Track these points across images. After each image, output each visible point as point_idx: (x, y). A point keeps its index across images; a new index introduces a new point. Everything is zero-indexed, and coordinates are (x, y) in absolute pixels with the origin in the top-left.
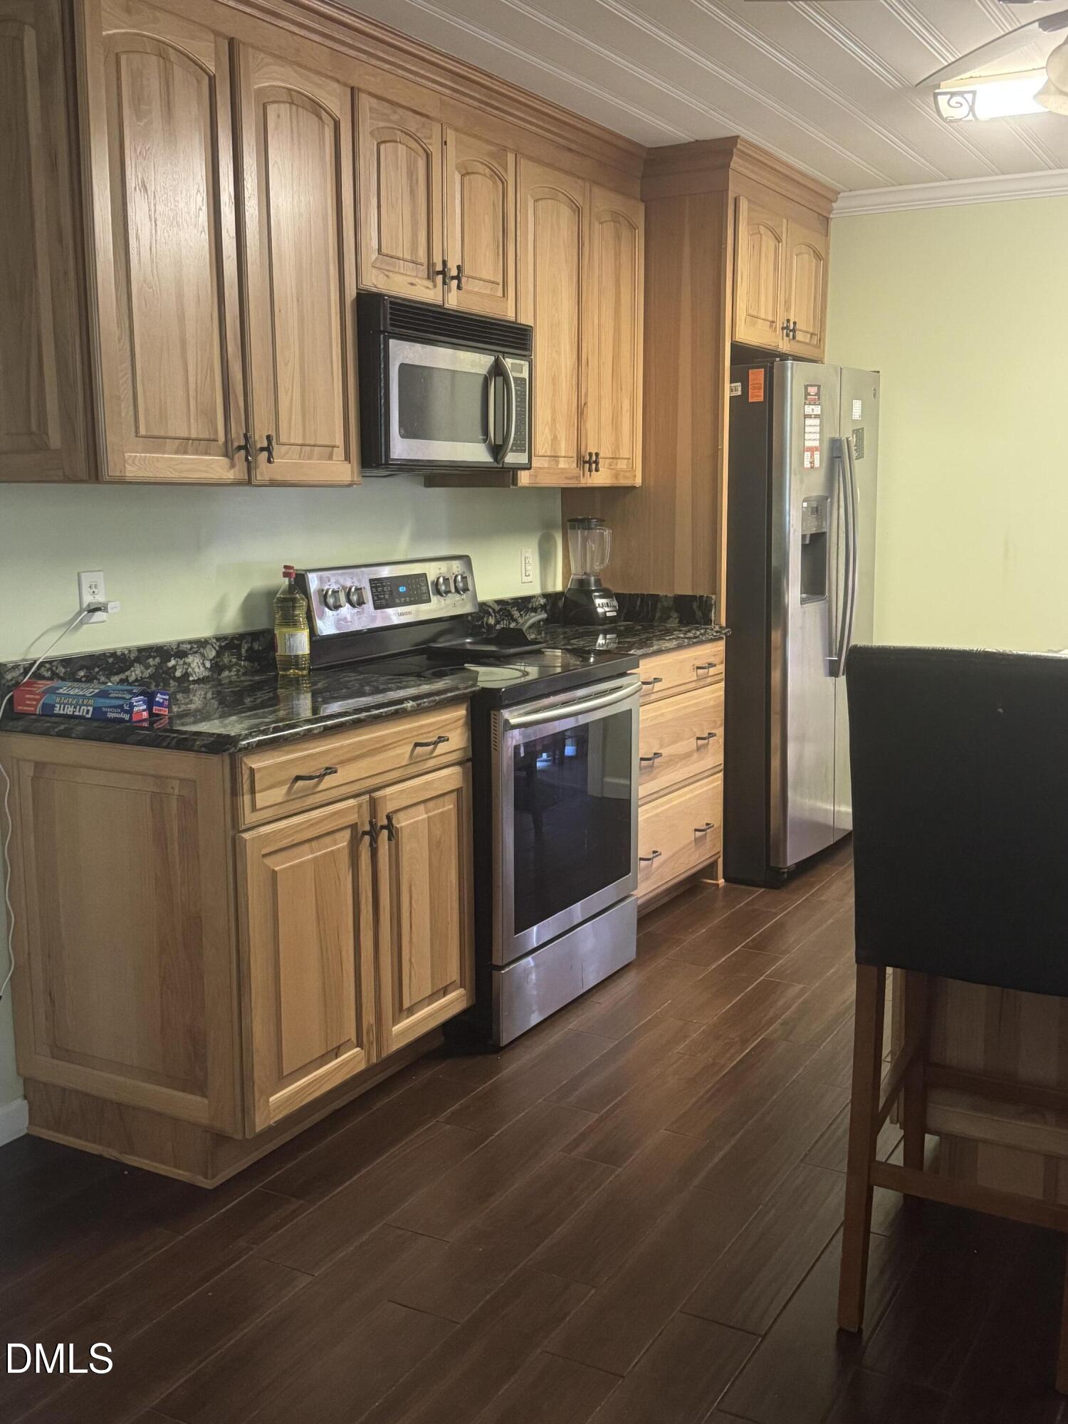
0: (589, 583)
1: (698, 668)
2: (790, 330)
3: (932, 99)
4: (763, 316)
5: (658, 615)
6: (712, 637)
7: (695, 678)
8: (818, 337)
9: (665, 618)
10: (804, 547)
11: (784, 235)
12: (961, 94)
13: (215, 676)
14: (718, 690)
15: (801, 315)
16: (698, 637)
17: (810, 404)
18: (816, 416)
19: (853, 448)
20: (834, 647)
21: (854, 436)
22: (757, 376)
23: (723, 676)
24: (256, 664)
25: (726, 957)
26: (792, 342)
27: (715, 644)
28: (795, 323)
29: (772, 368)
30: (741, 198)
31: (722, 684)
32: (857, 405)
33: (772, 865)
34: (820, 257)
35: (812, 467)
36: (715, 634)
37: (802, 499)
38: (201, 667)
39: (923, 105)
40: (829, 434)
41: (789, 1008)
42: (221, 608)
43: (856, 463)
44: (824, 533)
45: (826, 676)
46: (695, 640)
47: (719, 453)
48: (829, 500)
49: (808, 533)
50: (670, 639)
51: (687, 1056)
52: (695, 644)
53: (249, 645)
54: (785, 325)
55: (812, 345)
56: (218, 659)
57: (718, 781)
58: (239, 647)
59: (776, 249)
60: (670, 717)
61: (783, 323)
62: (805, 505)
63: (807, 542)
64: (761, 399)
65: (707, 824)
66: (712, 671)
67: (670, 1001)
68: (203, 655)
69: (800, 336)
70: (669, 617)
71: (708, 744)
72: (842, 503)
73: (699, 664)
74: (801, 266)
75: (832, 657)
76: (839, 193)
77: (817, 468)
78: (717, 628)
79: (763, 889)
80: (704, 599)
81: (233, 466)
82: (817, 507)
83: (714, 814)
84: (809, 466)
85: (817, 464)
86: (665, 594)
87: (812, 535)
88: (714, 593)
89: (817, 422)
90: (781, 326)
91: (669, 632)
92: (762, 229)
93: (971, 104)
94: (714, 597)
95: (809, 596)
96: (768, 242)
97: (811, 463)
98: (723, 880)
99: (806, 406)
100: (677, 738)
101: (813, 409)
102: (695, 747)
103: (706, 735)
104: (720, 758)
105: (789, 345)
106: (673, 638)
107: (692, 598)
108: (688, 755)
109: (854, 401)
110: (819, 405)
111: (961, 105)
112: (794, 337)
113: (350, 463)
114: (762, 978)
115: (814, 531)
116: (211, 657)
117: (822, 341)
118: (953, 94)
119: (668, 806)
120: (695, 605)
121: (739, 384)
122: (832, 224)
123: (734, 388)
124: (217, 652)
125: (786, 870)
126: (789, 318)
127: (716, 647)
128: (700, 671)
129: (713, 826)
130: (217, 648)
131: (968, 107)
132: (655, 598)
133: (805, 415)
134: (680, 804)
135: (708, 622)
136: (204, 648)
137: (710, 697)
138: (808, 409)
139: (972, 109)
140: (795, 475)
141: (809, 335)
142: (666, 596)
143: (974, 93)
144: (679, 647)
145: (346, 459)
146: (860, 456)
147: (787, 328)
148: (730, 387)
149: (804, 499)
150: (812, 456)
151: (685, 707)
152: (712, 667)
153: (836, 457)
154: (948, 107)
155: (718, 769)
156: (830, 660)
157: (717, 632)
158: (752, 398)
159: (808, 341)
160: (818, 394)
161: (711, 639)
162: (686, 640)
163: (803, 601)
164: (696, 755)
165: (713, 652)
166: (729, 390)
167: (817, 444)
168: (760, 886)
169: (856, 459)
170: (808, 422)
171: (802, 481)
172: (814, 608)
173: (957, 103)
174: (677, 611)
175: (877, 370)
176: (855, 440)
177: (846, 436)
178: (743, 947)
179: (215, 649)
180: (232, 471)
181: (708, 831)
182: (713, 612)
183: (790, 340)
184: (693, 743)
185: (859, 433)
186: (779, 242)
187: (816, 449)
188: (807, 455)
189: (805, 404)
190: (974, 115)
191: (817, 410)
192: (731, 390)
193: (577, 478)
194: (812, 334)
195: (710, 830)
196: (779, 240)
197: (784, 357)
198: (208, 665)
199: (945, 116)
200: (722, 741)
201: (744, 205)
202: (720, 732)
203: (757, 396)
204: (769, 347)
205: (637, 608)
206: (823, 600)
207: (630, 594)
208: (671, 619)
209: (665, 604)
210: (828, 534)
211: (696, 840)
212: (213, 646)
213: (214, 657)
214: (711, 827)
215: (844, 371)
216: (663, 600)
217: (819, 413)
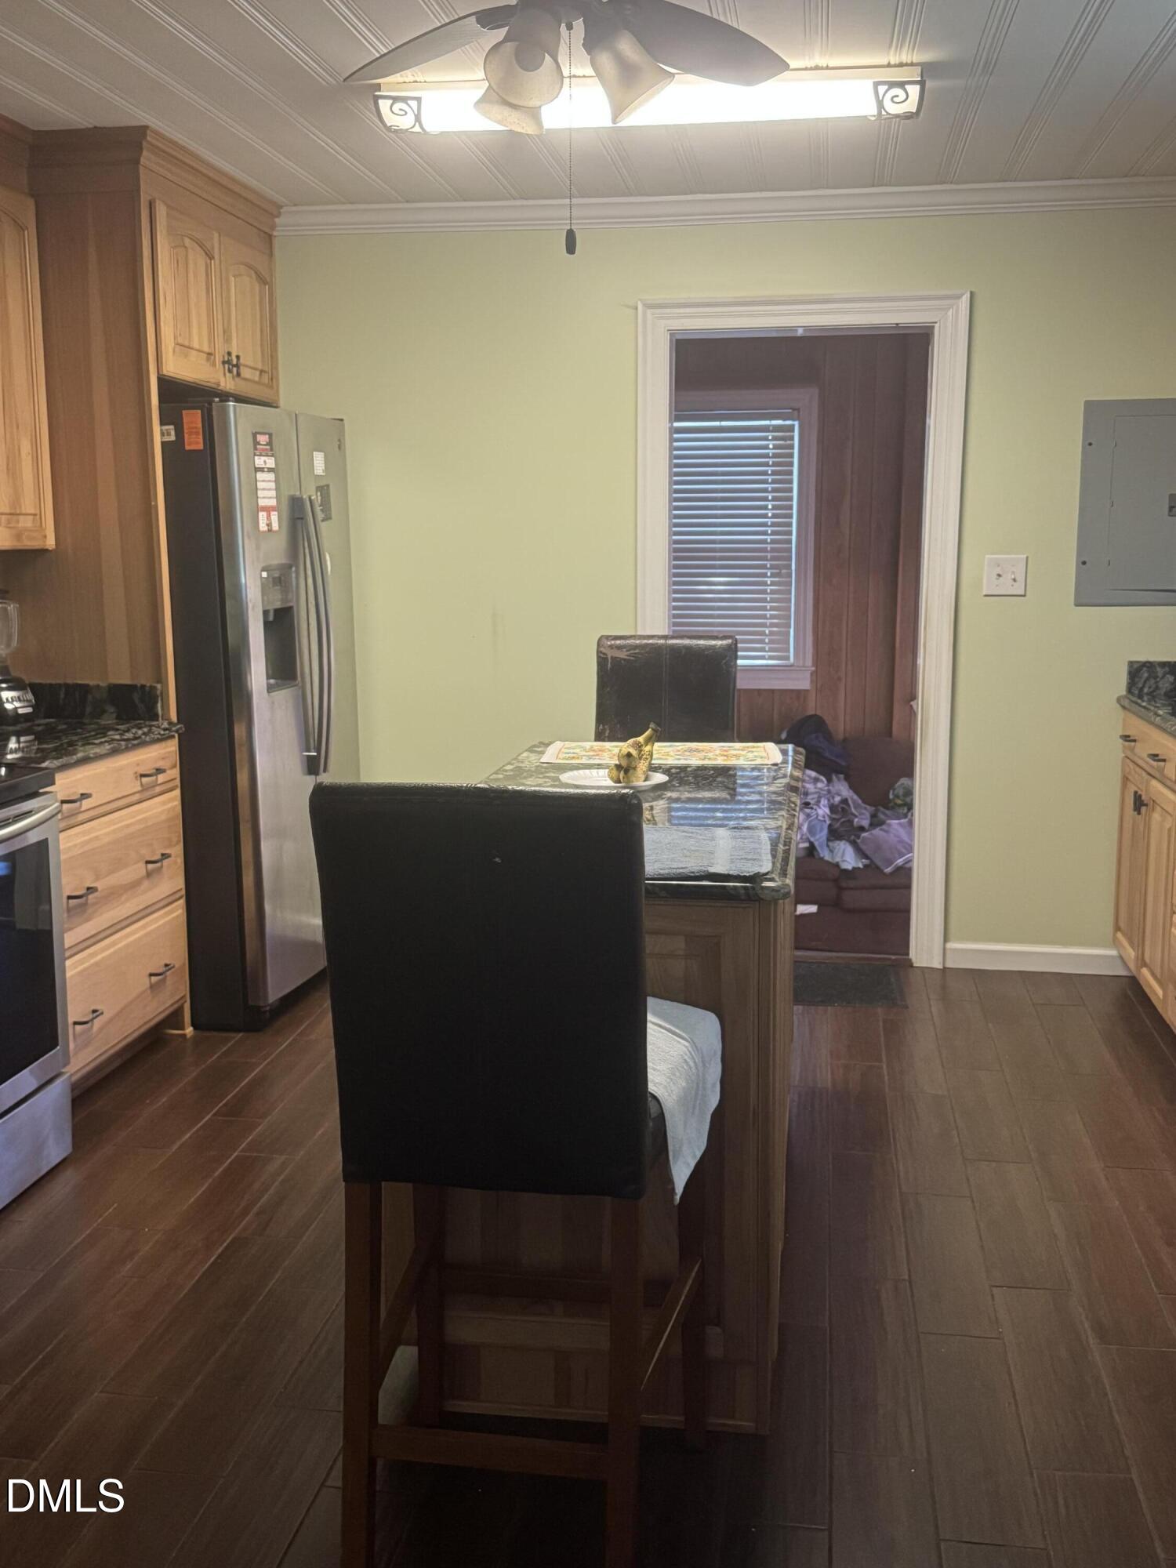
1: (142, 776)
2: (232, 365)
3: (372, 102)
4: (196, 345)
5: (88, 709)
6: (159, 736)
7: (140, 788)
8: (270, 373)
9: (99, 713)
10: (267, 625)
11: (216, 250)
12: (404, 99)
14: (171, 800)
15: (246, 347)
16: (140, 737)
17: (261, 455)
18: (270, 470)
19: (318, 509)
20: (312, 741)
21: (319, 494)
22: (193, 419)
23: (178, 782)
25: (192, 1132)
26: (237, 379)
27: (163, 744)
28: (238, 357)
29: (210, 411)
30: (158, 202)
31: (177, 792)
32: (319, 459)
33: (251, 1003)
34: (264, 281)
35: (270, 530)
36: (162, 732)
37: (260, 568)
39: (366, 111)
40: (287, 492)
41: (267, 1190)
43: (324, 527)
44: (291, 608)
45: (304, 774)
46: (135, 742)
47: (153, 511)
48: (294, 569)
49: (271, 608)
50: (101, 743)
51: (135, 1280)
52: (135, 747)
54: (226, 359)
55: (263, 384)
57: (179, 910)
59: (208, 268)
60: (106, 840)
61: (224, 357)
62: (264, 574)
63: (271, 618)
64: (201, 447)
65: (166, 965)
66: (161, 778)
67: (115, 1205)
69: (246, 373)
70: (104, 712)
71: (162, 866)
72: (309, 572)
73: (143, 770)
74: (240, 289)
75: (309, 752)
76: (281, 207)
77: (276, 532)
78: (166, 725)
79: (241, 1035)
80: (147, 689)
82: (280, 578)
83: (176, 952)
84: (266, 528)
85: (275, 526)
86: (96, 684)
87: (276, 611)
88: (159, 681)
89: (272, 476)
90: (221, 359)
91: (103, 731)
92: (187, 241)
93: (416, 113)
94: (159, 686)
95: (279, 681)
96: (197, 260)
97: (268, 525)
98: (191, 1029)
99: (256, 458)
100: (118, 864)
101: (265, 462)
102: (144, 872)
103: (157, 857)
104: (180, 883)
105: (233, 382)
106: (106, 742)
107: (132, 688)
108: (134, 885)
109: (314, 453)
110: (272, 456)
111: (406, 113)
112: (238, 374)
114: (235, 1154)
115: (278, 605)
117: (274, 380)
118: (395, 99)
119: (112, 950)
120: (136, 697)
121: (172, 427)
122: (276, 243)
123: (165, 432)
125: (268, 1008)
126: (230, 350)
127: (165, 748)
128: (145, 780)
129: (173, 967)
131: (413, 116)
132: (84, 689)
133: (255, 468)
134: (127, 946)
135: (155, 717)
137: (160, 810)
138: (259, 462)
139: (418, 118)
140: (249, 537)
141: (258, 373)
142: (98, 686)
143: (419, 100)
144: (115, 752)
146: (328, 518)
147: (229, 362)
148: (161, 430)
149: (263, 568)
150: (269, 517)
151: (128, 826)
152: (160, 773)
153: (299, 518)
154: (391, 113)
155: (178, 895)
156: (308, 756)
157: (165, 730)
158: (190, 444)
159: (257, 379)
160: (270, 443)
161: (158, 739)
162: (123, 743)
163: (270, 689)
164: (146, 884)
165: (163, 754)
166: (159, 434)
167: (273, 502)
168: (239, 1031)
169: (323, 521)
170: (260, 476)
171: (258, 548)
172: (284, 696)
173: (401, 110)
174: (113, 704)
175: (340, 417)
176: (319, 498)
177: (309, 494)
178: (215, 1114)
181: (168, 973)
182: (159, 705)
183: (233, 378)
184: (140, 869)
185: (323, 490)
186: (211, 260)
187: (273, 509)
188: (262, 515)
189: (255, 455)
190: (421, 126)
191: (271, 463)
192: (162, 434)
194: (262, 371)
195: (170, 972)
196: (211, 258)
197: (225, 396)
199: (389, 125)
200: (180, 861)
201: (161, 211)
202: (177, 851)
203: (195, 442)
204: (208, 384)
205: (61, 701)
206: (295, 686)
207: (50, 685)
208: (105, 715)
209: (97, 696)
210: (295, 609)
211: (152, 987)
214: (170, 969)
215: (301, 419)
216: (94, 691)
217: (273, 466)
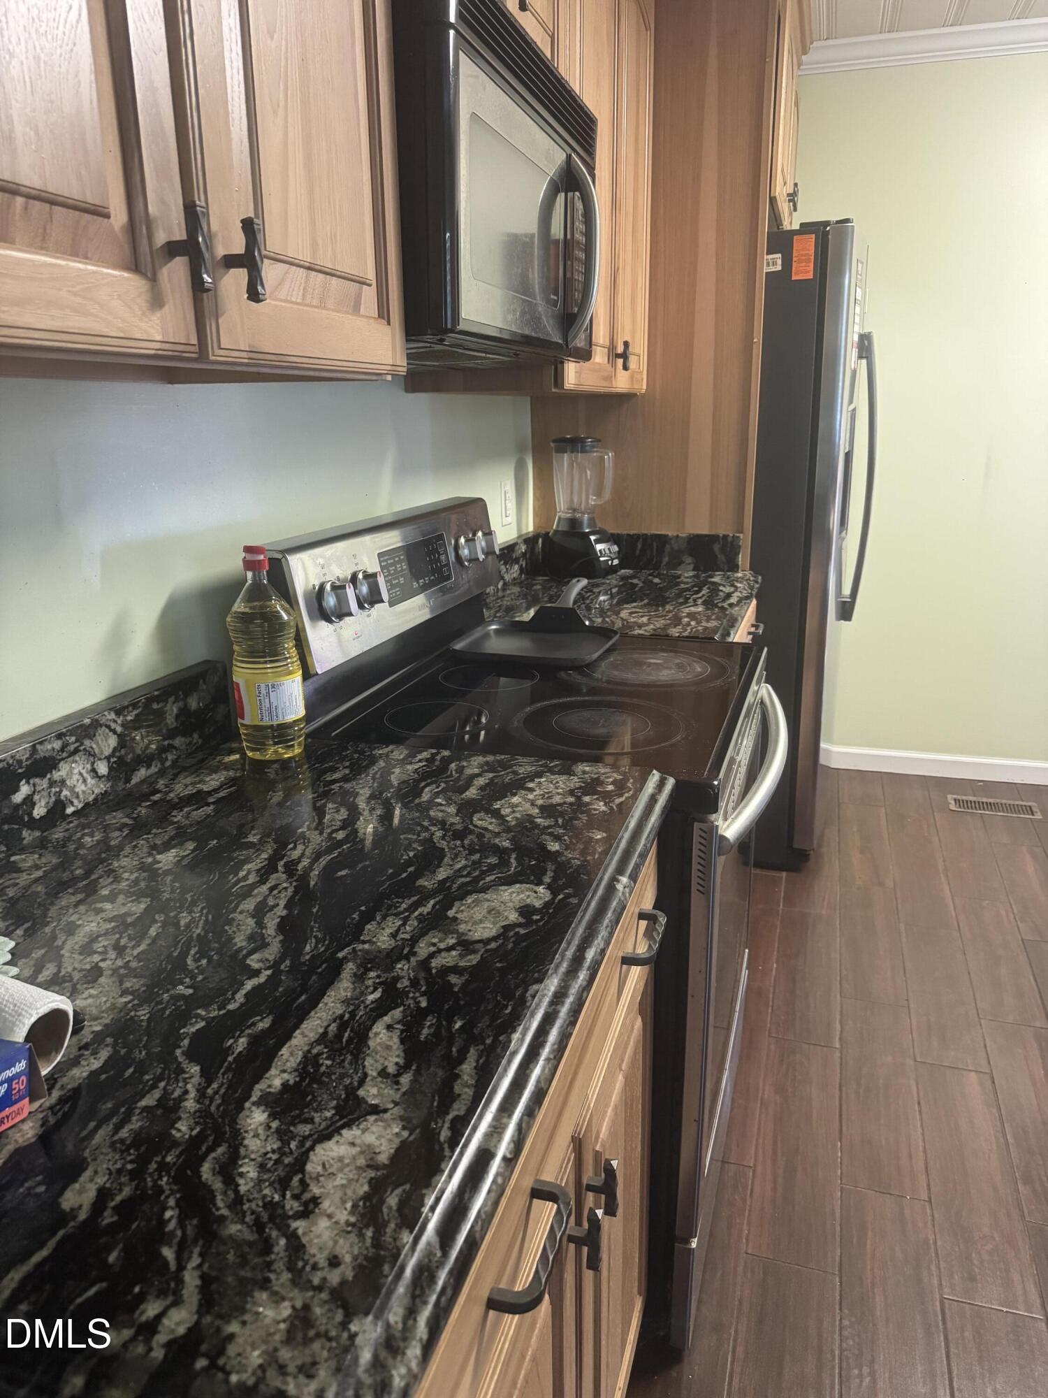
0: (581, 524)
2: (792, 198)
5: (666, 560)
9: (676, 563)
13: (121, 786)
18: (859, 303)
22: (804, 242)
24: (196, 736)
29: (825, 235)
33: (796, 846)
38: (90, 781)
42: (117, 639)
53: (181, 704)
54: (792, 191)
56: (123, 751)
58: (160, 714)
61: (790, 188)
64: (811, 276)
68: (91, 754)
70: (681, 563)
75: (844, 597)
79: (785, 874)
80: (730, 539)
81: (157, 301)
86: (675, 534)
88: (741, 532)
89: (859, 310)
94: (741, 536)
97: (854, 363)
99: (856, 288)
101: (858, 293)
105: (790, 218)
107: (713, 538)
110: (861, 288)
113: (389, 323)
116: (107, 752)
120: (716, 547)
121: (780, 258)
123: (772, 261)
124: (119, 736)
126: (794, 182)
130: (119, 729)
132: (662, 540)
133: (855, 300)
135: (735, 568)
136: (92, 737)
142: (677, 536)
145: (381, 316)
148: (767, 259)
153: (862, 358)
158: (797, 274)
160: (862, 274)
166: (766, 263)
168: (781, 870)
170: (856, 309)
174: (691, 555)
179: (114, 732)
180: (156, 318)
182: (740, 555)
188: (854, 352)
189: (856, 285)
191: (860, 295)
192: (768, 264)
193: (609, 378)
198: (103, 769)
203: (803, 272)
205: (638, 552)
207: (628, 535)
208: (683, 566)
209: (676, 547)
210: (851, 453)
212: (108, 727)
213: (115, 750)
216: (673, 542)
217: (860, 299)
